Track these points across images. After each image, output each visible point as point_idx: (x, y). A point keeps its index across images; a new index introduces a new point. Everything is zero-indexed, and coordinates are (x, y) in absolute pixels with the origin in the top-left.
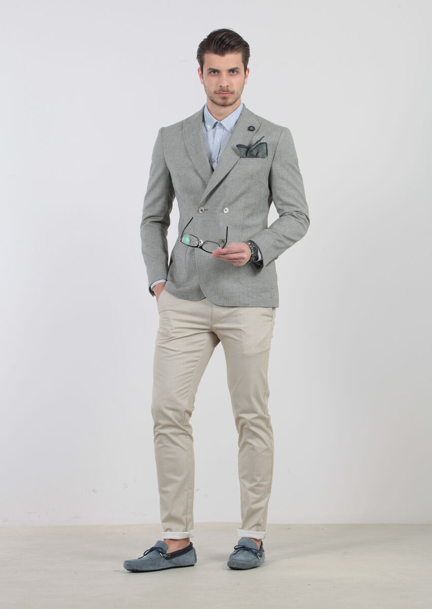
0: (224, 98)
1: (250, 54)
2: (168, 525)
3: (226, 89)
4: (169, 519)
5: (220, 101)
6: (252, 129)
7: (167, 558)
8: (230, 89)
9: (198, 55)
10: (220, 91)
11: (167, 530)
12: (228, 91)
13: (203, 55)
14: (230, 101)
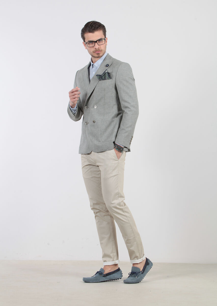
0: (98, 54)
1: (106, 30)
2: (105, 259)
3: (98, 49)
4: (105, 256)
5: (96, 55)
6: (107, 66)
7: (104, 276)
8: (100, 49)
9: (82, 36)
10: (95, 51)
11: (105, 261)
12: (99, 50)
13: (84, 35)
14: (101, 55)
